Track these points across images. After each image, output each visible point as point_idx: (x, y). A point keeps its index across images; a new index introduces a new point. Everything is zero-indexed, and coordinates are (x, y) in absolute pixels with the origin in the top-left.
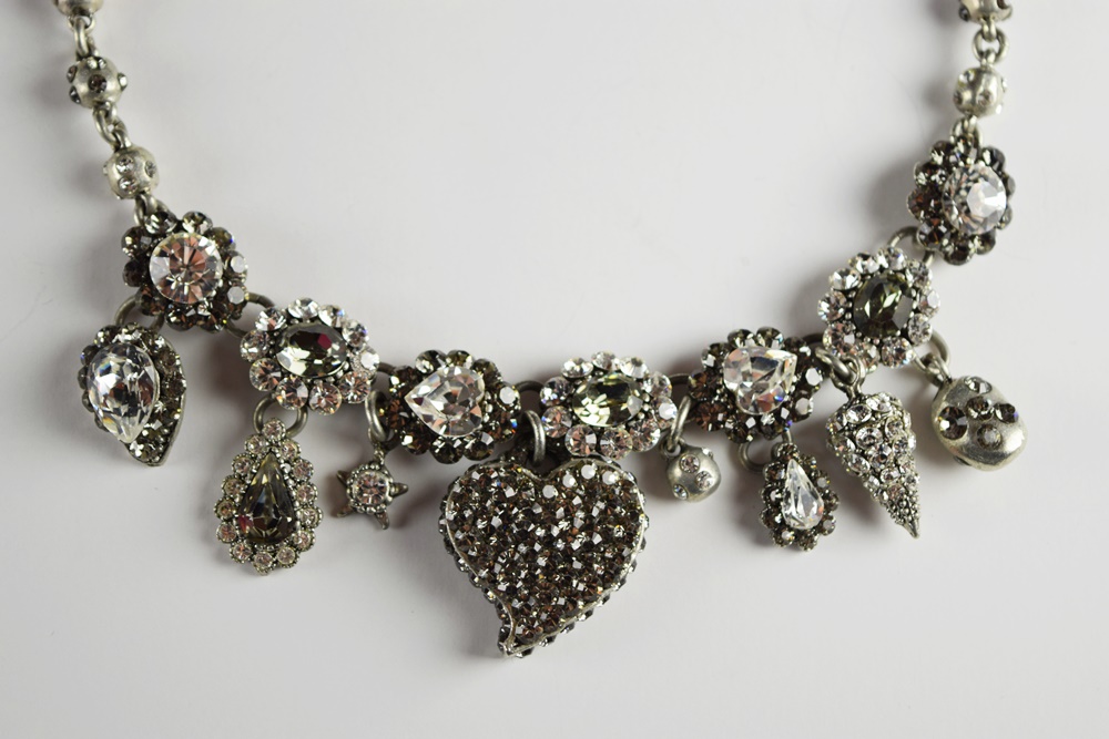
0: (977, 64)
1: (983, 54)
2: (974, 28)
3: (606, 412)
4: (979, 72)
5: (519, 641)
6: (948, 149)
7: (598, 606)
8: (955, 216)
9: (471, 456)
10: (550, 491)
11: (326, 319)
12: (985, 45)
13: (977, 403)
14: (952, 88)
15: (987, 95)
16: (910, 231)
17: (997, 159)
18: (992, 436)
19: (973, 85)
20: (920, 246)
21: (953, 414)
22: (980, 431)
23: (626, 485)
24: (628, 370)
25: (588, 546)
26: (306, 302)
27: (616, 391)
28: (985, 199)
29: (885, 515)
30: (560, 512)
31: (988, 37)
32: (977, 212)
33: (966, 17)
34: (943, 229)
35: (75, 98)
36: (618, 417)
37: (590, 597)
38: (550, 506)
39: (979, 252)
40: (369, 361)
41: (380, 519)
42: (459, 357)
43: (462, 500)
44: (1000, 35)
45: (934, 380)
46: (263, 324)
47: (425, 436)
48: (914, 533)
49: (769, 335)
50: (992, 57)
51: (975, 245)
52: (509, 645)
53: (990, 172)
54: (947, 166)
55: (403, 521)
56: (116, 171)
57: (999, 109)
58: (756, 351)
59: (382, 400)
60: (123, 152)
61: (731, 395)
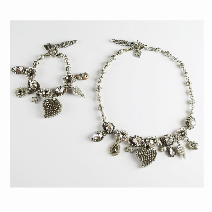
0: (192, 109)
1: (192, 108)
2: (191, 105)
3: (153, 142)
4: (192, 110)
5: (144, 166)
6: (189, 118)
7: (152, 163)
8: (190, 124)
9: (139, 147)
10: (148, 151)
11: (124, 132)
12: (193, 107)
13: (194, 144)
14: (189, 111)
15: (193, 112)
16: (185, 126)
17: (194, 119)
18: (196, 147)
19: (192, 111)
20: (186, 128)
21: (192, 145)
22: (195, 146)
23: (155, 150)
24: (155, 138)
25: (152, 157)
26: (122, 130)
27: (154, 140)
28: (193, 123)
29: (182, 157)
30: (149, 153)
31: (193, 106)
32: (192, 124)
33: (191, 104)
34: (189, 126)
35: (99, 110)
36: (154, 143)
37: (151, 162)
38: (148, 152)
39: (193, 128)
40: (128, 136)
41: (130, 152)
42: (138, 136)
43: (139, 151)
44: (194, 106)
45: (189, 142)
46: (118, 132)
47: (134, 144)
48: (185, 159)
49: (171, 135)
50: (193, 108)
51: (192, 128)
52: (143, 167)
53: (194, 120)
54: (189, 119)
55: (132, 153)
56: (102, 118)
57: (194, 113)
58: (169, 137)
59: (130, 140)
60: (103, 116)
61: (166, 141)
